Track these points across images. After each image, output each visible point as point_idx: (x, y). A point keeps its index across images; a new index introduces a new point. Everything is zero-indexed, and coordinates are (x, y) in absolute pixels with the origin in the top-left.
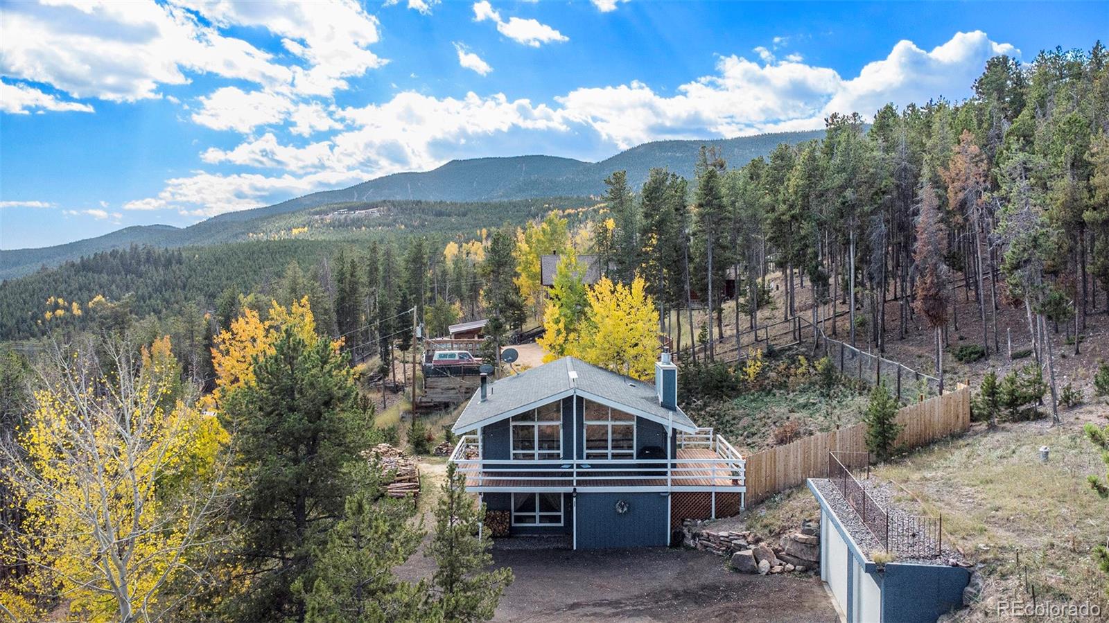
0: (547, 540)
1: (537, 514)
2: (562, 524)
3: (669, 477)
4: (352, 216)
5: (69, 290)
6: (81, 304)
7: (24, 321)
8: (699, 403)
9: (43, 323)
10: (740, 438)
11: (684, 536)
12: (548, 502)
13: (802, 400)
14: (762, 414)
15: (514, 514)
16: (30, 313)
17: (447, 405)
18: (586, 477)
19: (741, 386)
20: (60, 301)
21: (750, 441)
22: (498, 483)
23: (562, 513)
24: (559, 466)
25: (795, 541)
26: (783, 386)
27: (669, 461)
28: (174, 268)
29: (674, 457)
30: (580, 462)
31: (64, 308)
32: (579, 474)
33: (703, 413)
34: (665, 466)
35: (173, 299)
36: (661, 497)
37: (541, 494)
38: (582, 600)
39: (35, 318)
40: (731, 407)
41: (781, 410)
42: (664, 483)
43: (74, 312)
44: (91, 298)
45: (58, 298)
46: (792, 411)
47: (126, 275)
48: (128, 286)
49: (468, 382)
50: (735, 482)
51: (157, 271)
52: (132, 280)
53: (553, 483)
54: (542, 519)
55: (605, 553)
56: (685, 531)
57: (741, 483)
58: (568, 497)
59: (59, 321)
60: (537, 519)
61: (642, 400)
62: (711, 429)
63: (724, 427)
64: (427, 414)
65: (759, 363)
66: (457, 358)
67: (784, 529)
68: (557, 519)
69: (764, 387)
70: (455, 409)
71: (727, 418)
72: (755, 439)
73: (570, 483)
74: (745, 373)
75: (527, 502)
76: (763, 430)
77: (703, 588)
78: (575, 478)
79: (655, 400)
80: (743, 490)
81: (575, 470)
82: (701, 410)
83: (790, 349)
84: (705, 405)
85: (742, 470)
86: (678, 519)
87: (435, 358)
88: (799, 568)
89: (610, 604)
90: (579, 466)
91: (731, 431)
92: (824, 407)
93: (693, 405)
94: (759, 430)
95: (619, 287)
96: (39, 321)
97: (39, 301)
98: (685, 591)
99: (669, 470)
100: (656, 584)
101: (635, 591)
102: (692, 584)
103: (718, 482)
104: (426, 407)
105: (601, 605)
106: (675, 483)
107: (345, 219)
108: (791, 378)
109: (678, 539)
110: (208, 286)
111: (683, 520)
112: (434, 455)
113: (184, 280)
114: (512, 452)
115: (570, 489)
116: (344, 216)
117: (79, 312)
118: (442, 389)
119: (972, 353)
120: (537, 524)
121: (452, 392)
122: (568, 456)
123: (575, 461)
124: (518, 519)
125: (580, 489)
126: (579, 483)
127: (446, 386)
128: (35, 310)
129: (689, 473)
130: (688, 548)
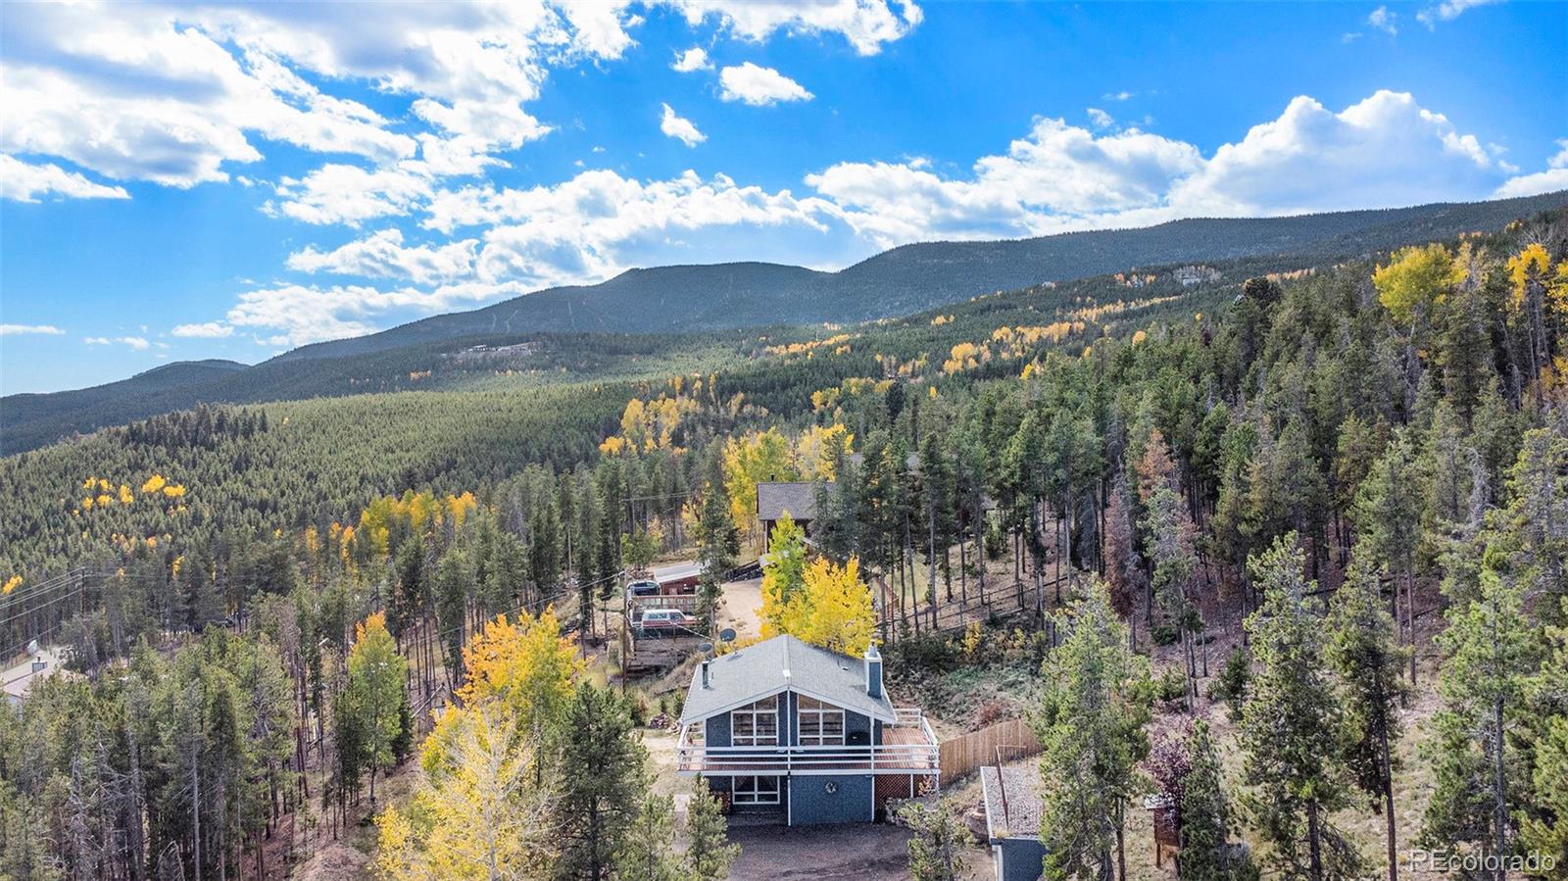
0: (765, 817)
1: (756, 793)
2: (778, 802)
3: (873, 762)
4: (493, 355)
5: (114, 468)
6: (133, 489)
7: (55, 512)
8: (917, 675)
9: (81, 513)
10: (952, 715)
11: (886, 812)
12: (766, 783)
13: (1011, 678)
14: (974, 691)
15: (734, 793)
16: (63, 500)
17: (658, 669)
18: (800, 762)
19: (957, 659)
20: (104, 483)
21: (959, 718)
22: (721, 767)
23: (778, 793)
24: (775, 752)
25: (972, 818)
26: (998, 659)
27: (872, 747)
28: (257, 437)
29: (878, 741)
30: (793, 748)
31: (109, 493)
32: (793, 759)
33: (920, 686)
34: (869, 751)
35: (258, 480)
36: (866, 778)
37: (759, 777)
38: (792, 869)
39: (69, 507)
40: (947, 681)
41: (991, 687)
42: (868, 766)
43: (123, 500)
44: (146, 480)
45: (100, 479)
46: (1000, 690)
47: (192, 447)
48: (194, 462)
49: (679, 645)
50: (932, 766)
51: (234, 440)
52: (200, 453)
53: (770, 767)
54: (760, 797)
55: (816, 828)
56: (887, 808)
57: (936, 765)
58: (784, 779)
59: (103, 511)
60: (756, 798)
61: (850, 690)
62: (919, 710)
63: (937, 706)
64: (637, 679)
65: (977, 635)
66: (668, 618)
67: (966, 808)
68: (774, 798)
69: (983, 660)
70: (667, 673)
71: (942, 693)
72: (964, 717)
73: (785, 767)
74: (963, 646)
75: (747, 784)
76: (973, 707)
77: (894, 858)
78: (789, 762)
79: (862, 688)
80: (938, 772)
81: (789, 755)
82: (918, 683)
83: (1013, 616)
84: (923, 678)
85: (937, 754)
86: (881, 798)
87: (645, 618)
88: (976, 840)
89: (817, 872)
90: (793, 752)
91: (943, 708)
92: (1028, 686)
93: (911, 678)
94: (968, 707)
95: (835, 568)
96: (76, 512)
97: (74, 484)
98: (879, 861)
99: (872, 755)
100: (855, 855)
101: (838, 861)
102: (887, 854)
103: (918, 764)
104: (636, 671)
105: (810, 872)
106: (878, 766)
107: (484, 357)
108: (1008, 651)
109: (881, 815)
110: (305, 462)
111: (886, 799)
112: (650, 727)
113: (271, 453)
114: (733, 737)
115: (784, 773)
116: (481, 355)
117: (131, 499)
118: (656, 650)
119: (1167, 635)
120: (756, 802)
121: (664, 654)
122: (783, 743)
123: (789, 748)
124: (739, 798)
125: (794, 773)
126: (793, 767)
127: (656, 649)
128: (69, 496)
129: (894, 758)
130: (889, 824)
